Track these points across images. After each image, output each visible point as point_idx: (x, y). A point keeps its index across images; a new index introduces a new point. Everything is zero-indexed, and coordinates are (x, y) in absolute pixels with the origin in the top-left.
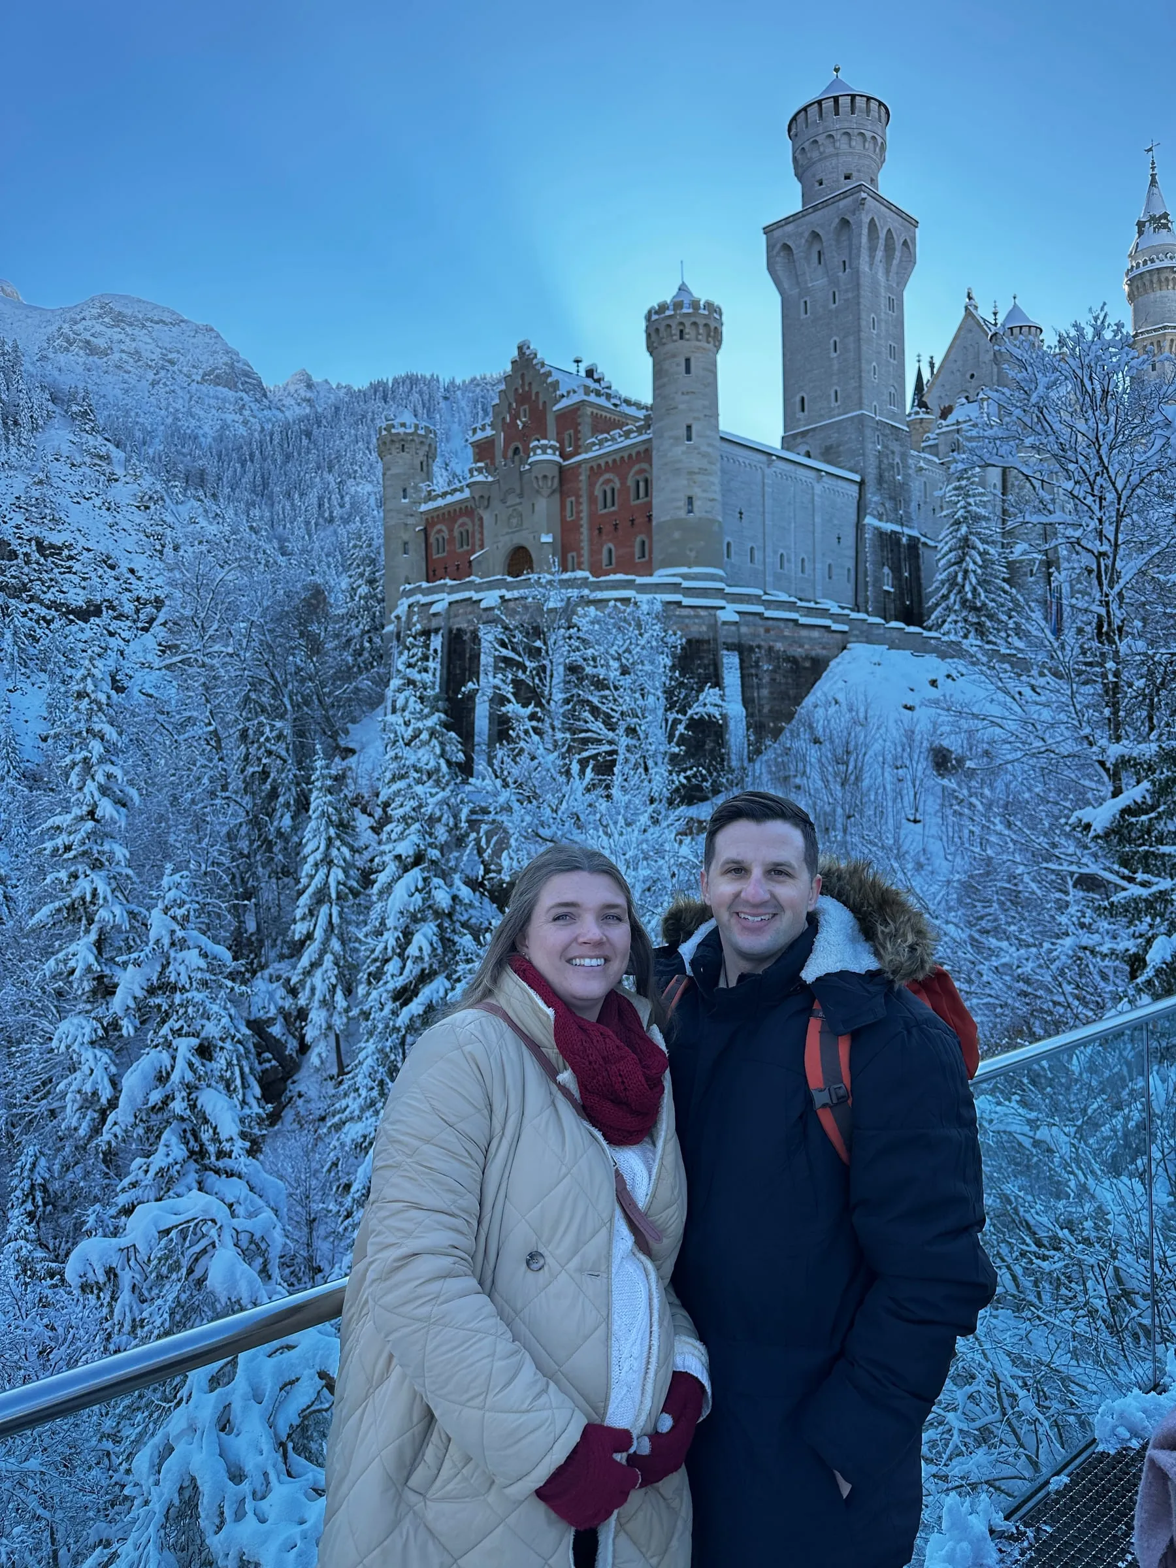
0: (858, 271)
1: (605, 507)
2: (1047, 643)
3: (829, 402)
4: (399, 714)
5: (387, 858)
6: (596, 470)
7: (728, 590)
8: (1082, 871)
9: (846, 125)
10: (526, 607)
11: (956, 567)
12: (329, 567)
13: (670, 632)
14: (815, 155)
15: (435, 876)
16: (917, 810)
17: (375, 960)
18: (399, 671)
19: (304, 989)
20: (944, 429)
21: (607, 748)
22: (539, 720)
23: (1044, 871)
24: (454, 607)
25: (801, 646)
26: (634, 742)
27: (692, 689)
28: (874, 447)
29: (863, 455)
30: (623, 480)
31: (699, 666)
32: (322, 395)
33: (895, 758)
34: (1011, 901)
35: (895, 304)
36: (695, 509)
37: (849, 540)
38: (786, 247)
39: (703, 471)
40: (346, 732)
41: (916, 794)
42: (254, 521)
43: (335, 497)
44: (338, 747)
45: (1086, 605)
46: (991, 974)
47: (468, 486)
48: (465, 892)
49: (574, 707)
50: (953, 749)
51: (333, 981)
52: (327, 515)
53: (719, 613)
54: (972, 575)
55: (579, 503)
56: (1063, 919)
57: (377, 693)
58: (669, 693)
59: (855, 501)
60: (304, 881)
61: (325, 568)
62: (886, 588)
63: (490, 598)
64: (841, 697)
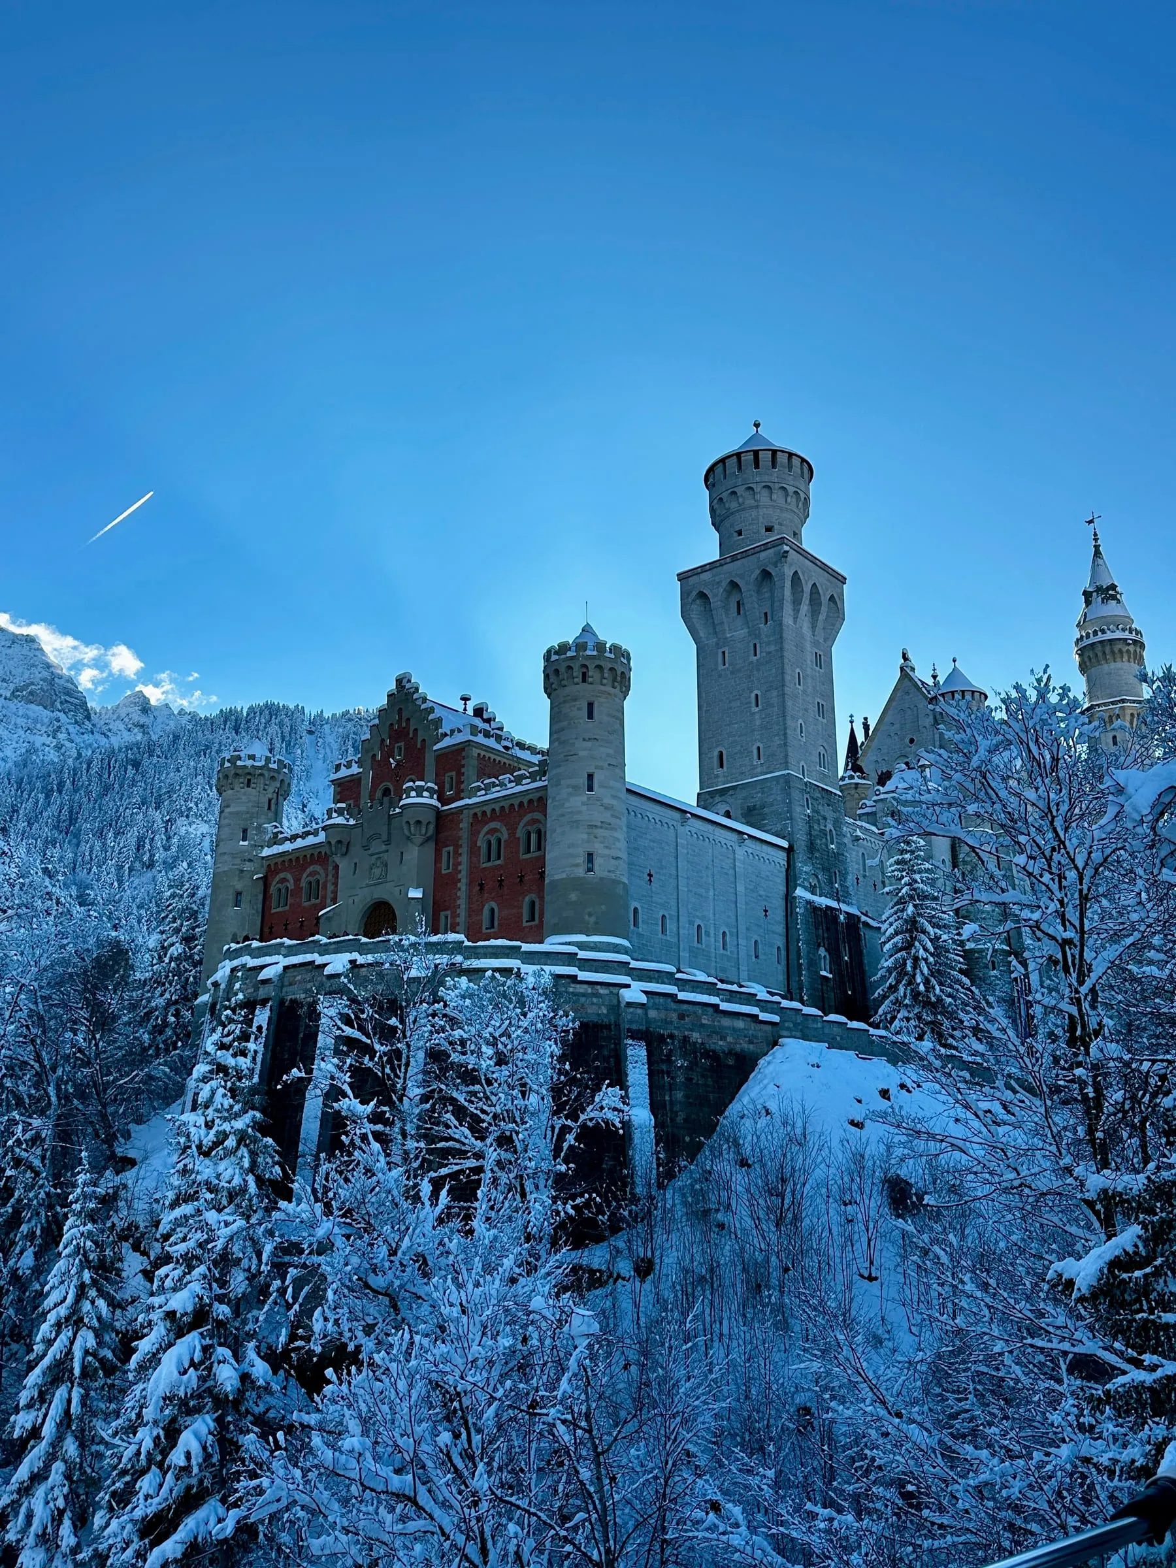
0: (781, 624)
1: (489, 860)
2: (1011, 1047)
3: (751, 760)
4: (200, 1112)
5: (155, 1316)
6: (480, 817)
7: (634, 964)
8: (1076, 1350)
9: (766, 478)
10: (380, 975)
11: (903, 953)
12: (139, 922)
13: (561, 1013)
14: (734, 505)
15: (220, 1345)
16: (871, 1263)
17: (124, 1472)
18: (206, 1053)
19: (17, 1515)
20: (882, 796)
21: (473, 1163)
22: (386, 1122)
23: (1030, 1350)
24: (290, 972)
25: (723, 1038)
26: (509, 1156)
27: (587, 1087)
28: (802, 811)
29: (791, 819)
30: (512, 830)
31: (596, 1058)
32: (159, 720)
33: (843, 1190)
34: (992, 1392)
35: (823, 661)
36: (596, 868)
37: (778, 914)
38: (702, 595)
39: (606, 825)
40: (127, 1135)
41: (869, 1241)
42: (50, 862)
43: (160, 839)
44: (113, 1155)
45: (1053, 1002)
46: (969, 1498)
47: (323, 829)
48: (260, 1369)
49: (433, 1105)
50: (912, 1181)
51: (61, 1503)
52: (145, 858)
53: (623, 991)
54: (923, 964)
55: (457, 853)
56: (1055, 1418)
57: (175, 1083)
58: (556, 1091)
59: (784, 870)
60: (38, 1348)
61: (135, 922)
62: (823, 973)
63: (338, 963)
64: (773, 1106)
